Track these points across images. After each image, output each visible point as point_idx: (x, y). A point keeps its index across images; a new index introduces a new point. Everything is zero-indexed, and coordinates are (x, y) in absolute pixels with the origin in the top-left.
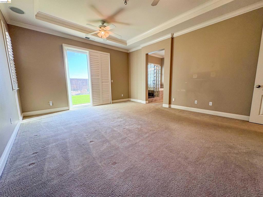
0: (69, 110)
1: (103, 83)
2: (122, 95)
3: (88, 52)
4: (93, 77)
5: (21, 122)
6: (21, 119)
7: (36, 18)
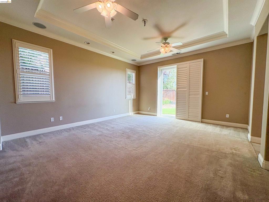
0: (156, 116)
3: (176, 66)
4: (178, 90)
5: (130, 115)
6: (131, 113)
7: (141, 59)
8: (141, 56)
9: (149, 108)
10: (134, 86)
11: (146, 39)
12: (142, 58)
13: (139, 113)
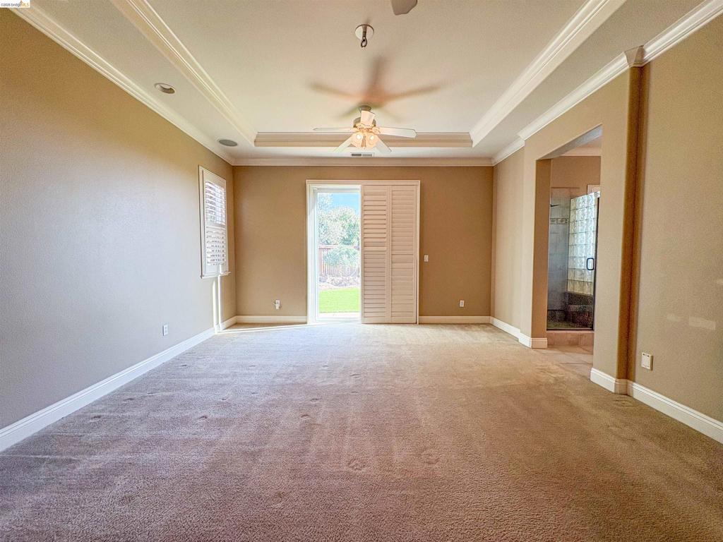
0: (306, 323)
1: (395, 265)
2: (462, 304)
3: (359, 187)
4: (367, 249)
5: (216, 333)
6: (218, 328)
7: (255, 145)
8: (257, 136)
9: (278, 301)
10: (220, 232)
11: (318, 87)
12: (257, 144)
13: (237, 324)
